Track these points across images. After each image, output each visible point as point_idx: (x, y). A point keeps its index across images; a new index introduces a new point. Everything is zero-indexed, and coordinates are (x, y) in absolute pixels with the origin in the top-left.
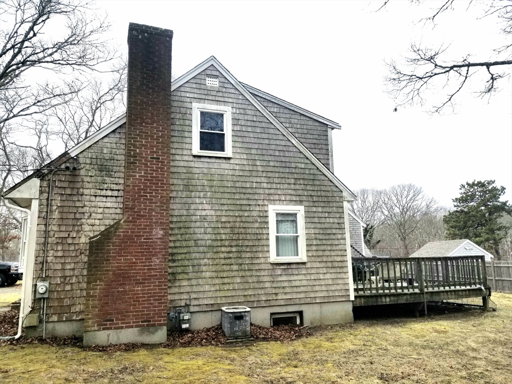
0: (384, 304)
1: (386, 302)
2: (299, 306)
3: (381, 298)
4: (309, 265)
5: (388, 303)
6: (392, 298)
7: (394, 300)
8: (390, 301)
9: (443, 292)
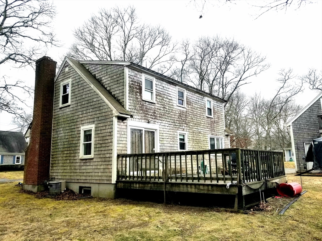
0: (135, 188)
1: (136, 187)
2: (89, 184)
3: (133, 184)
4: (94, 160)
5: (137, 188)
6: (141, 185)
7: (142, 187)
8: (139, 187)
9: (183, 184)
